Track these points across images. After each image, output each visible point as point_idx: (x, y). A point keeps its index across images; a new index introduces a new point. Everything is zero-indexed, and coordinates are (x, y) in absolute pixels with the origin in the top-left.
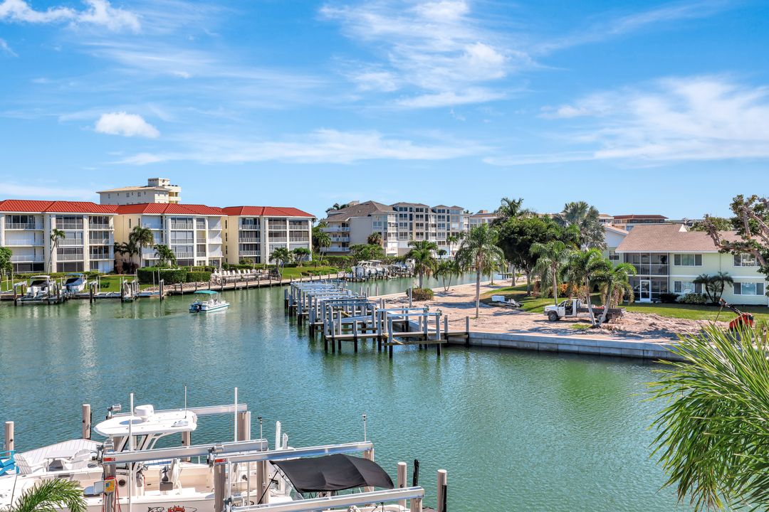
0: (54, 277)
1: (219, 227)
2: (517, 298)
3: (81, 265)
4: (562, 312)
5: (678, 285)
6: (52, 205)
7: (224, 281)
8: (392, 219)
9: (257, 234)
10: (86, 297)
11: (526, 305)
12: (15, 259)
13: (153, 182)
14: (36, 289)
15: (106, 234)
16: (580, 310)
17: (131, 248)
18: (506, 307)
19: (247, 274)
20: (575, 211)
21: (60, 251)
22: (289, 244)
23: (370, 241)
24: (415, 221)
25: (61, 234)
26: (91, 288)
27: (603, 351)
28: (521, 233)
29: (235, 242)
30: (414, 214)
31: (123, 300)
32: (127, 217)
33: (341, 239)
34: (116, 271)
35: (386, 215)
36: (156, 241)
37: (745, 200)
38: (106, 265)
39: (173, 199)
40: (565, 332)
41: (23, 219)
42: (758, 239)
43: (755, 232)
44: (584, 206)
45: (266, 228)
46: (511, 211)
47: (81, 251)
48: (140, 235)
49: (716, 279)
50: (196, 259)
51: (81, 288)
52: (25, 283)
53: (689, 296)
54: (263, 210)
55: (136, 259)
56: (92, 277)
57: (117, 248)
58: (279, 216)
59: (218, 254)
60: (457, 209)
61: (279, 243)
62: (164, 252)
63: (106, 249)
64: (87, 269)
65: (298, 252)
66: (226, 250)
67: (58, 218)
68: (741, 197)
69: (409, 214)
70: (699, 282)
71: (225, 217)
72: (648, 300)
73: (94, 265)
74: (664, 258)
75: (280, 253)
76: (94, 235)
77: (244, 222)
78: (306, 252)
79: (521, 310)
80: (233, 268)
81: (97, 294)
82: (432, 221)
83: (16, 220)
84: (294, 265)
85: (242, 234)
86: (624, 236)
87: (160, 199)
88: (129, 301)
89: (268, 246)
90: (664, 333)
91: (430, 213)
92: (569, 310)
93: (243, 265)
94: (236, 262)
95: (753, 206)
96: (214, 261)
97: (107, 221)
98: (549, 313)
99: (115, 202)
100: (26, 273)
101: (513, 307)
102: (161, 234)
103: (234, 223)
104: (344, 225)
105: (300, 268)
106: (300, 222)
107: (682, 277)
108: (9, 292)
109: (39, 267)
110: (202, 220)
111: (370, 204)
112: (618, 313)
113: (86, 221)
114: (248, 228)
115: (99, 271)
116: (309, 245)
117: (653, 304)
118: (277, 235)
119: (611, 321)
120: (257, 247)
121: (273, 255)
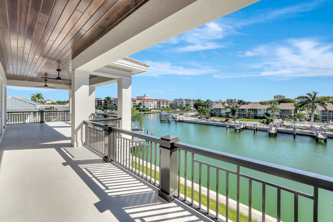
1: (153, 103)
2: (196, 115)
4: (200, 117)
5: (223, 114)
7: (153, 111)
8: (184, 102)
9: (160, 104)
13: (145, 95)
15: (135, 104)
16: (203, 117)
17: (139, 106)
18: (194, 116)
19: (157, 110)
20: (207, 101)
22: (165, 106)
28: (198, 104)
29: (156, 105)
30: (189, 101)
32: (138, 101)
33: (175, 105)
34: (137, 109)
36: (143, 105)
39: (148, 98)
42: (231, 106)
44: (209, 100)
45: (161, 103)
46: (199, 101)
48: (140, 104)
49: (228, 113)
50: (149, 108)
54: (161, 100)
55: (140, 108)
57: (137, 106)
58: (163, 101)
59: (153, 107)
61: (163, 105)
62: (144, 107)
63: (135, 106)
65: (167, 107)
66: (154, 106)
68: (228, 99)
69: (187, 101)
70: (226, 113)
71: (154, 101)
74: (220, 109)
75: (163, 107)
76: (133, 104)
77: (158, 102)
78: (168, 107)
80: (155, 109)
84: (166, 109)
85: (157, 104)
87: (146, 98)
89: (162, 106)
90: (214, 121)
93: (157, 109)
94: (156, 108)
96: (153, 108)
97: (135, 101)
98: (198, 118)
99: (138, 98)
102: (144, 104)
103: (156, 102)
104: (176, 102)
105: (167, 110)
106: (167, 102)
107: (223, 112)
110: (151, 101)
111: (181, 99)
112: (209, 118)
114: (158, 103)
116: (169, 106)
117: (218, 117)
118: (163, 104)
119: (207, 119)
120: (160, 106)
121: (162, 107)
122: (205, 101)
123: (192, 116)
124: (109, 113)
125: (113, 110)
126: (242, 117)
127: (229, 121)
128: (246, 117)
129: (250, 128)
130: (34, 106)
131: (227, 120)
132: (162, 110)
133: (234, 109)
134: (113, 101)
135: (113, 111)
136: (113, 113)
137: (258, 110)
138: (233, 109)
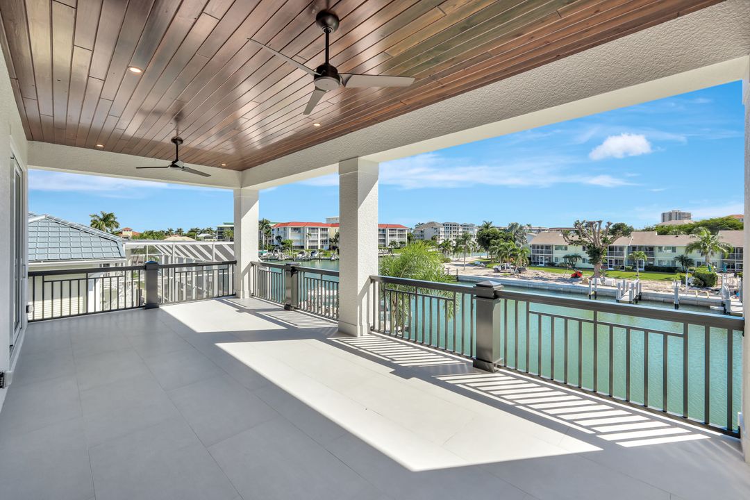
0: (307, 251)
2: (484, 263)
3: (317, 247)
4: (500, 269)
5: (557, 259)
6: (307, 224)
8: (442, 229)
9: (385, 235)
10: (318, 259)
11: (488, 266)
12: (294, 244)
14: (300, 255)
15: (327, 235)
16: (508, 268)
17: (336, 241)
18: (480, 266)
20: (513, 226)
21: (310, 241)
22: (397, 239)
23: (432, 239)
24: (452, 230)
25: (310, 235)
26: (320, 255)
27: (512, 284)
28: (488, 235)
30: (452, 227)
31: (331, 260)
32: (334, 228)
33: (421, 237)
34: (330, 249)
35: (439, 228)
37: (580, 222)
38: (327, 246)
40: (499, 276)
41: (297, 229)
42: (586, 239)
43: (584, 236)
44: (517, 224)
45: (388, 233)
46: (487, 227)
47: (317, 241)
48: (338, 235)
49: (573, 256)
51: (316, 255)
52: (297, 253)
53: (561, 263)
54: (387, 226)
56: (321, 251)
57: (330, 240)
58: (393, 229)
60: (472, 225)
61: (393, 239)
63: (326, 241)
64: (319, 248)
65: (401, 243)
67: (309, 229)
68: (578, 221)
69: (449, 227)
70: (566, 257)
72: (543, 265)
73: (322, 247)
74: (548, 247)
75: (393, 243)
76: (322, 235)
77: (380, 230)
78: (404, 243)
79: (486, 268)
81: (322, 258)
82: (460, 230)
83: (295, 229)
84: (399, 248)
85: (379, 235)
86: (534, 236)
88: (333, 261)
89: (389, 240)
90: (541, 278)
91: (460, 226)
92: (503, 268)
95: (584, 225)
97: (327, 229)
98: (495, 269)
99: (331, 222)
100: (298, 249)
101: (483, 266)
104: (421, 231)
106: (402, 230)
107: (558, 255)
108: (291, 256)
109: (302, 247)
111: (433, 223)
112: (524, 270)
113: (319, 230)
114: (381, 233)
115: (324, 249)
116: (406, 240)
117: (545, 267)
118: (392, 235)
119: (520, 273)
120: (384, 240)
121: (391, 244)
122: (506, 226)
123: (472, 264)
124: (267, 259)
125: (276, 251)
126: (611, 266)
127: (583, 277)
128: (623, 268)
129: (654, 299)
130: (115, 244)
131: (576, 276)
132: (390, 250)
133: (597, 246)
134: (273, 230)
135: (276, 255)
136: (277, 260)
137: (657, 250)
138: (594, 248)
